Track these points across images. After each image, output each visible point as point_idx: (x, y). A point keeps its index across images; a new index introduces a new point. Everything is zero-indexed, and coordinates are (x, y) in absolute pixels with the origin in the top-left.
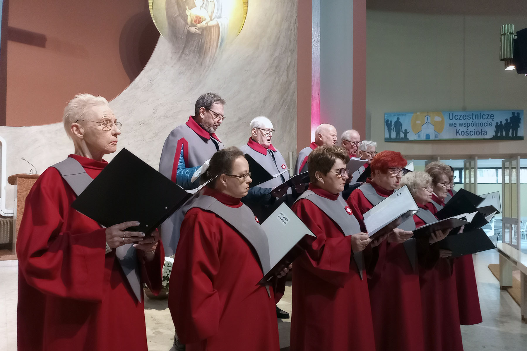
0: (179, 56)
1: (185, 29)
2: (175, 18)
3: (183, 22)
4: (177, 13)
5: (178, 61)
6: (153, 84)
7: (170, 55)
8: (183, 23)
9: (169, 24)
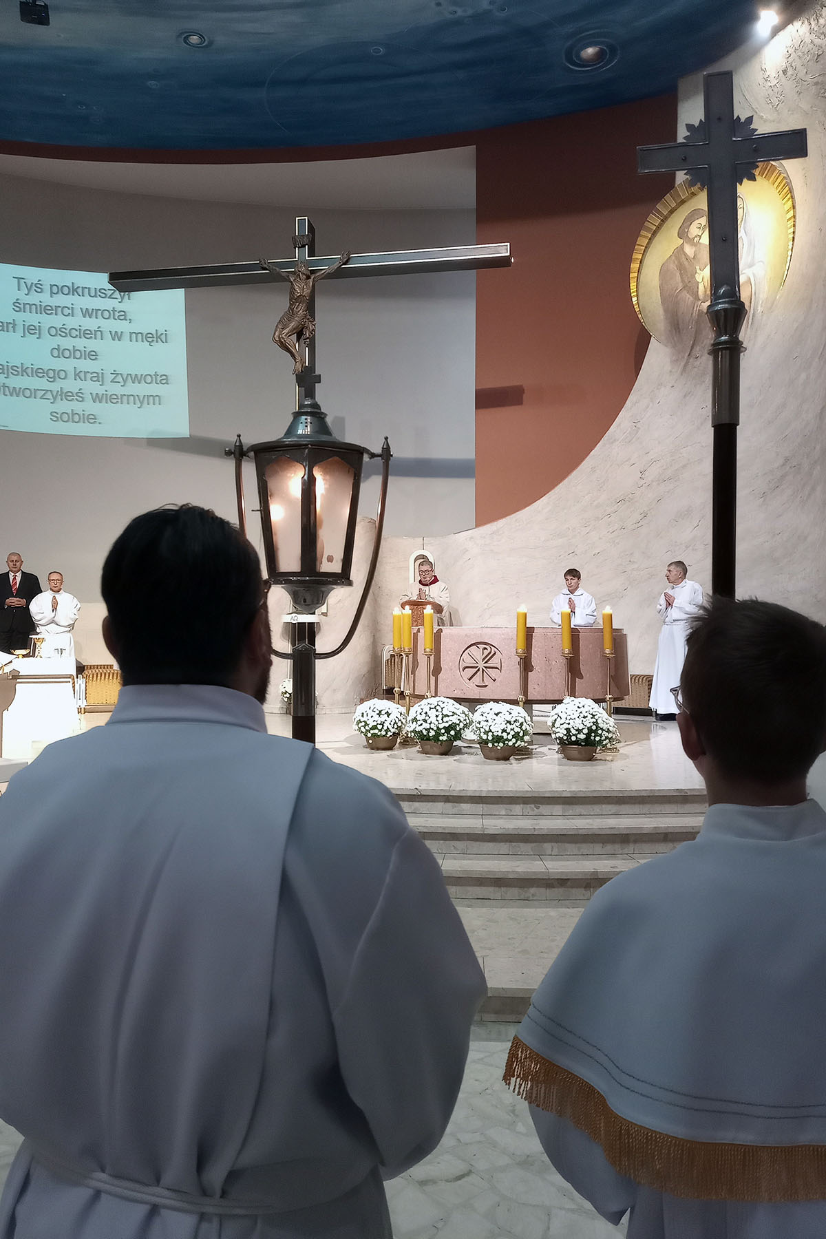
0: (683, 364)
1: (695, 309)
2: (677, 297)
3: (691, 297)
4: (680, 286)
5: (682, 374)
6: (639, 428)
7: (668, 367)
8: (691, 299)
9: (666, 311)
